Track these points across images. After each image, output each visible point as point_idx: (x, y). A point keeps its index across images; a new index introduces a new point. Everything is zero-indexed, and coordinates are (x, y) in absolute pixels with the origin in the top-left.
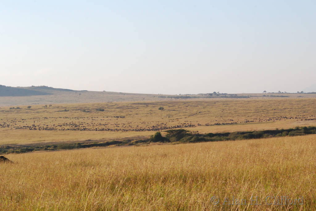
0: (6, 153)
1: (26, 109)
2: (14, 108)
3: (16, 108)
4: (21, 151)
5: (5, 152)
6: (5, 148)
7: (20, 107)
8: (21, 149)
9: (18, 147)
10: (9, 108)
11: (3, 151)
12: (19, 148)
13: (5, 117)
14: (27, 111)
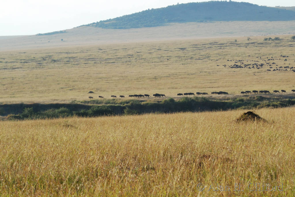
0: (258, 107)
1: (289, 41)
2: (270, 38)
3: (273, 38)
4: (280, 104)
5: (255, 106)
6: (257, 100)
7: (280, 38)
8: (281, 102)
9: (276, 99)
10: (264, 39)
11: (253, 105)
12: (278, 99)
13: (257, 52)
14: (290, 43)
